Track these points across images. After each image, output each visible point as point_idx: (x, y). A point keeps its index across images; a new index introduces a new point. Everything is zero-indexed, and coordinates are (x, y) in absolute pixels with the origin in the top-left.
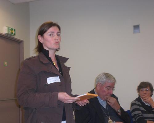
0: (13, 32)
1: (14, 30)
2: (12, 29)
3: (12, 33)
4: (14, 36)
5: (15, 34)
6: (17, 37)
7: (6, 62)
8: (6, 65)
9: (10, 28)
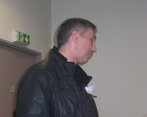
0: (27, 40)
1: (27, 36)
3: (25, 41)
4: (27, 45)
5: (28, 43)
6: (31, 47)
7: (14, 87)
8: (14, 91)
9: (21, 34)
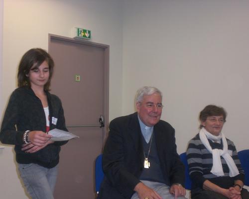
0: (87, 35)
1: (87, 32)
2: (85, 31)
3: (85, 36)
4: (87, 39)
5: (89, 37)
6: (96, 39)
7: (79, 77)
8: (79, 80)
9: (80, 30)
